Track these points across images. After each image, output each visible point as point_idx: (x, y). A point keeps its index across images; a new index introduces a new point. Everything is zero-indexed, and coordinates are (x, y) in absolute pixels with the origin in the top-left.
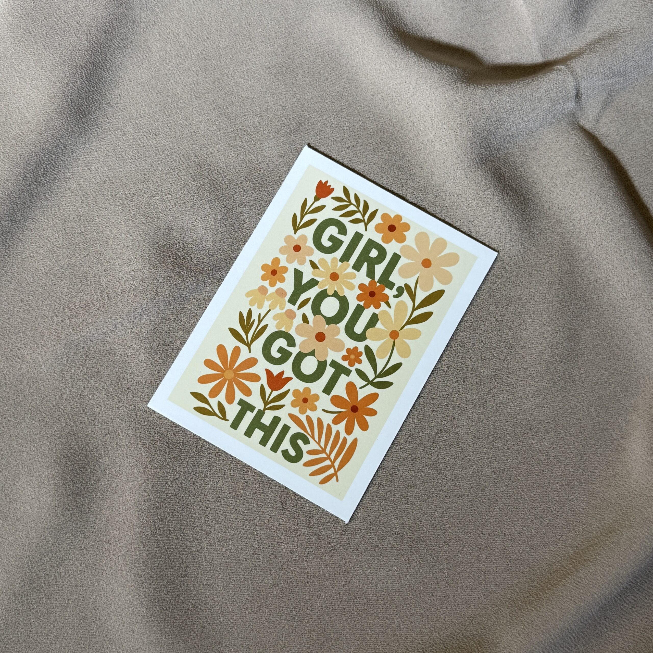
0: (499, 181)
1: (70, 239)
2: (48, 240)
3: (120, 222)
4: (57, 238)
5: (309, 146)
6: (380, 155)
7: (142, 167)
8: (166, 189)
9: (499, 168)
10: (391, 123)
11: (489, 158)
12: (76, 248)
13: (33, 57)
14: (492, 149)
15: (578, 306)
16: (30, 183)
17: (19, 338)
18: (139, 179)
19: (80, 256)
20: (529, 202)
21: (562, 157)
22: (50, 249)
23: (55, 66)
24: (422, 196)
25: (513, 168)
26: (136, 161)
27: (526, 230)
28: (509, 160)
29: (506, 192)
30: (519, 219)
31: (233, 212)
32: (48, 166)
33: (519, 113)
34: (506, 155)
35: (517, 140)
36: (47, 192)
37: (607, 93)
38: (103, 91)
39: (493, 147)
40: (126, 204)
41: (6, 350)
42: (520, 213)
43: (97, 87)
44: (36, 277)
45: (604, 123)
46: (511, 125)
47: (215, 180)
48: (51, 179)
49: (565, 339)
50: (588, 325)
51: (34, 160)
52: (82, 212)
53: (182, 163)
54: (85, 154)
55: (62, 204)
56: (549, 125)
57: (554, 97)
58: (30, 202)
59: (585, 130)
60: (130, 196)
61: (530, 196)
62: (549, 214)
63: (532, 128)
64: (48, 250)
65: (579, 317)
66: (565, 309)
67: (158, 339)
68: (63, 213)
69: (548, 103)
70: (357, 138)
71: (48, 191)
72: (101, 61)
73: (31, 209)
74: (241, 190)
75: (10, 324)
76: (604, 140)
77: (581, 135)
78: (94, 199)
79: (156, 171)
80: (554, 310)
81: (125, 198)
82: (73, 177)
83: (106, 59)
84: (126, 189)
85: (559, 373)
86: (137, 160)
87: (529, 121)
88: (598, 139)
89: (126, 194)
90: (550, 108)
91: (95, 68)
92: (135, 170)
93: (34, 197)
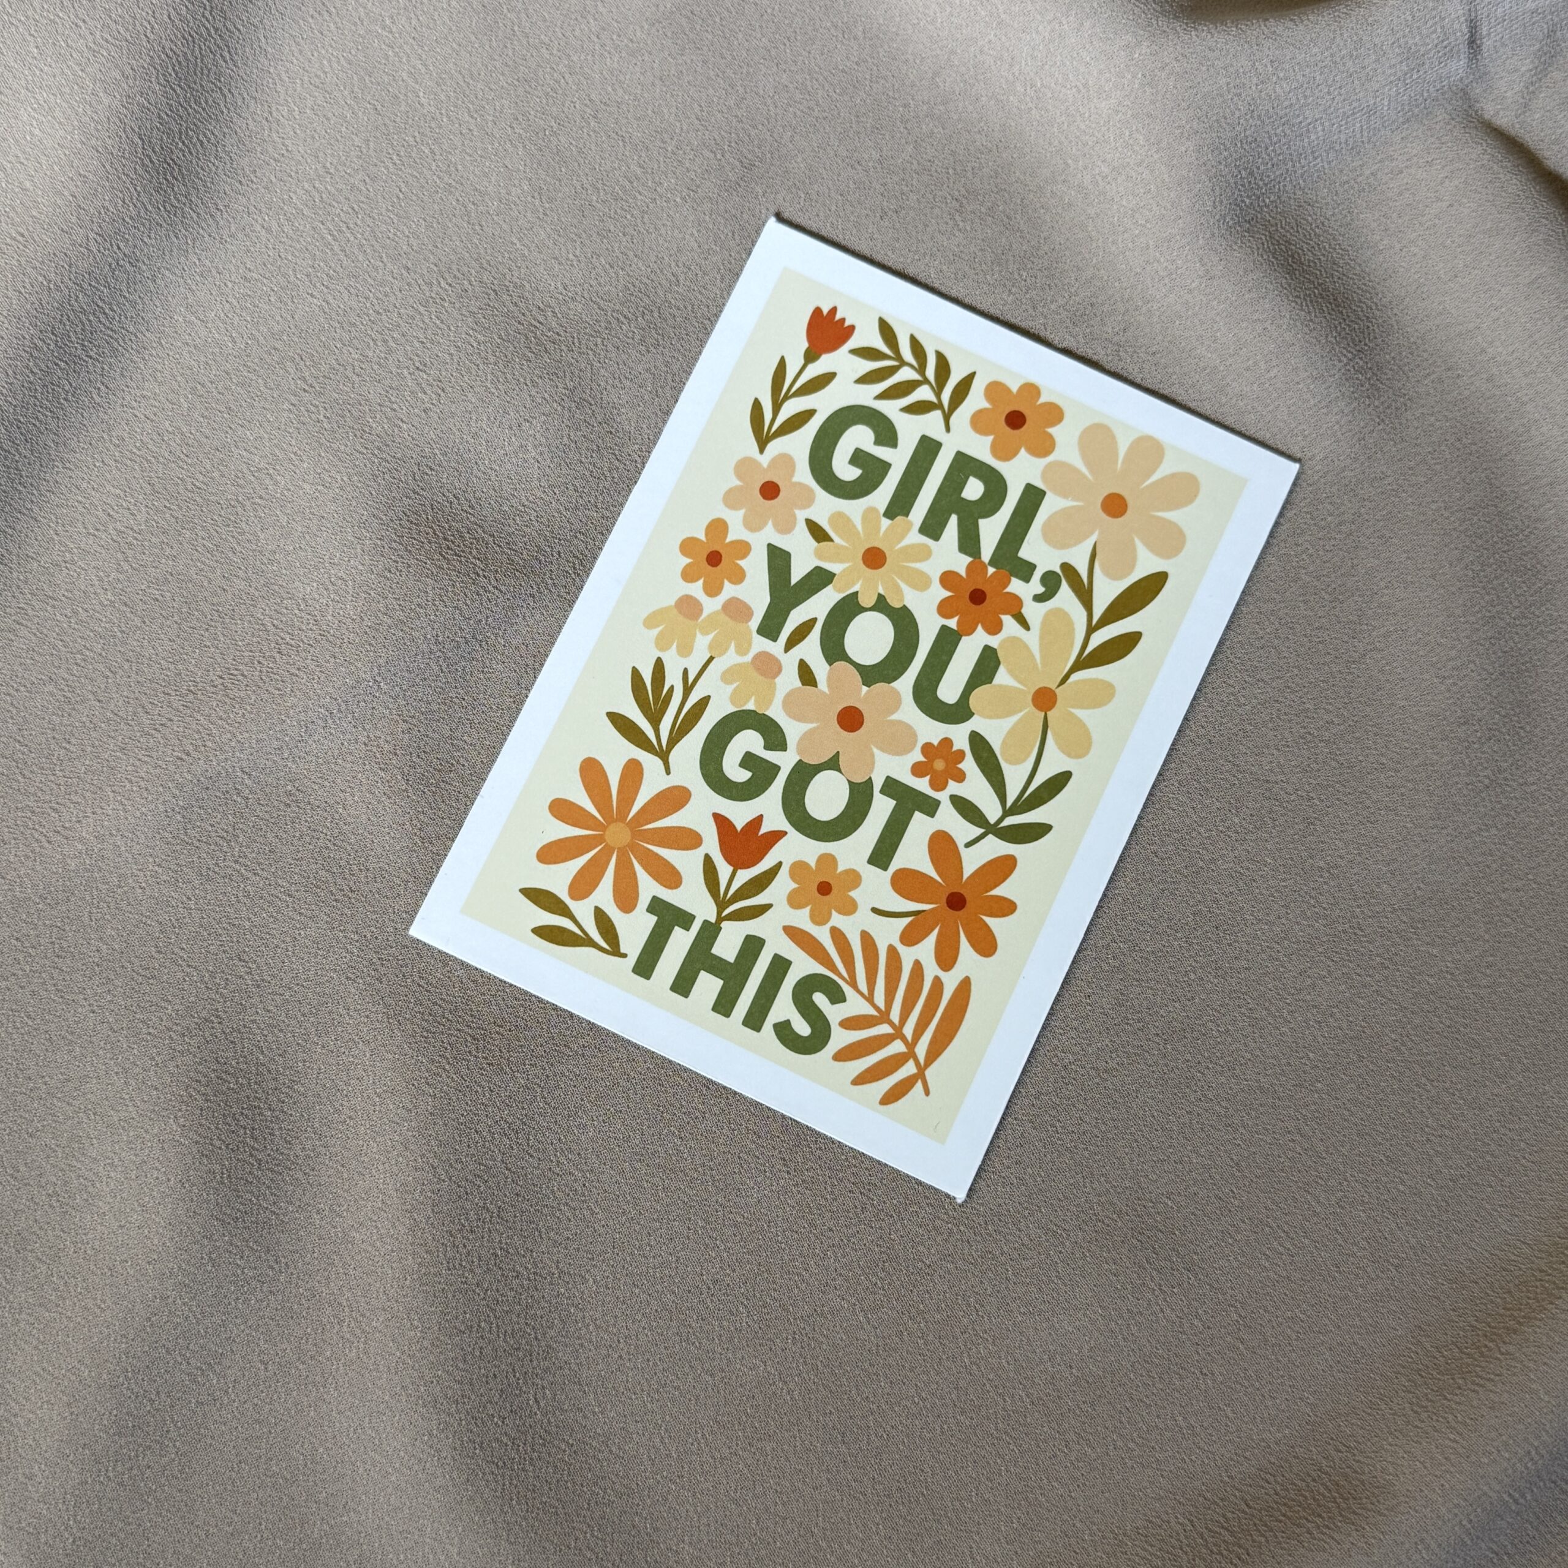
0: (1291, 272)
1: (165, 507)
2: (109, 514)
3: (295, 454)
4: (131, 507)
5: (780, 218)
6: (968, 228)
7: (342, 306)
8: (411, 359)
9: (1286, 242)
10: (989, 144)
11: (1259, 216)
12: (184, 531)
13: (33, 32)
14: (1264, 191)
15: (1520, 587)
16: (50, 365)
17: (52, 778)
18: (337, 336)
19: (196, 550)
20: (1370, 325)
21: (1448, 203)
22: (115, 538)
23: (94, 51)
24: (1088, 330)
25: (1322, 238)
26: (326, 290)
27: (1369, 398)
28: (1310, 218)
29: (1311, 301)
30: (1349, 370)
31: (594, 407)
32: (91, 318)
33: (1329, 93)
34: (1300, 206)
35: (1326, 166)
36: (95, 388)
37: (1546, 31)
38: (222, 112)
39: (1266, 185)
40: (309, 406)
41: (20, 814)
42: (1350, 355)
43: (206, 102)
44: (85, 614)
45: (1542, 112)
46: (1309, 124)
47: (538, 325)
48: (103, 353)
49: (1493, 677)
50: (1551, 637)
51: (55, 304)
52: (191, 433)
53: (447, 287)
54: (189, 281)
55: (136, 416)
56: (1404, 123)
57: (1416, 45)
58: (53, 417)
59: (1496, 129)
60: (315, 384)
61: (1371, 309)
62: (1425, 355)
63: (1361, 132)
64: (110, 541)
65: (1526, 618)
66: (1487, 598)
67: (422, 755)
68: (141, 440)
69: (1401, 62)
70: (905, 189)
71: (99, 385)
72: (213, 32)
73: (55, 434)
74: (610, 347)
75: (26, 742)
76: (1547, 154)
77: (1489, 141)
78: (219, 397)
79: (378, 313)
80: (1460, 602)
81: (305, 390)
82: (161, 344)
83: (224, 26)
84: (305, 365)
85: (1486, 768)
86: (327, 288)
87: (1354, 114)
88: (1532, 153)
89: (305, 380)
90: (1406, 74)
91: (197, 49)
92: (325, 313)
93: (62, 401)
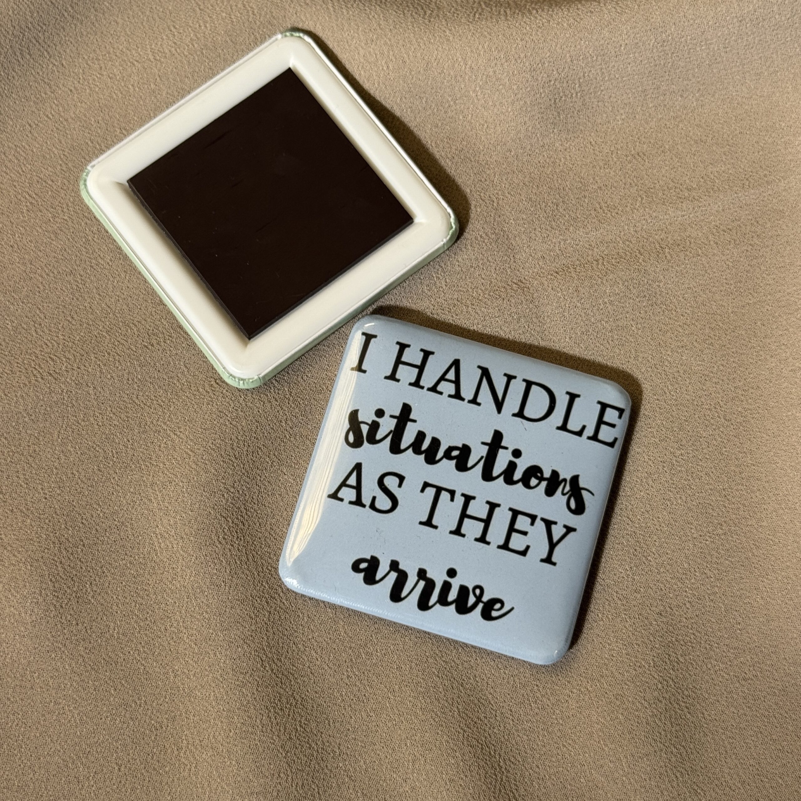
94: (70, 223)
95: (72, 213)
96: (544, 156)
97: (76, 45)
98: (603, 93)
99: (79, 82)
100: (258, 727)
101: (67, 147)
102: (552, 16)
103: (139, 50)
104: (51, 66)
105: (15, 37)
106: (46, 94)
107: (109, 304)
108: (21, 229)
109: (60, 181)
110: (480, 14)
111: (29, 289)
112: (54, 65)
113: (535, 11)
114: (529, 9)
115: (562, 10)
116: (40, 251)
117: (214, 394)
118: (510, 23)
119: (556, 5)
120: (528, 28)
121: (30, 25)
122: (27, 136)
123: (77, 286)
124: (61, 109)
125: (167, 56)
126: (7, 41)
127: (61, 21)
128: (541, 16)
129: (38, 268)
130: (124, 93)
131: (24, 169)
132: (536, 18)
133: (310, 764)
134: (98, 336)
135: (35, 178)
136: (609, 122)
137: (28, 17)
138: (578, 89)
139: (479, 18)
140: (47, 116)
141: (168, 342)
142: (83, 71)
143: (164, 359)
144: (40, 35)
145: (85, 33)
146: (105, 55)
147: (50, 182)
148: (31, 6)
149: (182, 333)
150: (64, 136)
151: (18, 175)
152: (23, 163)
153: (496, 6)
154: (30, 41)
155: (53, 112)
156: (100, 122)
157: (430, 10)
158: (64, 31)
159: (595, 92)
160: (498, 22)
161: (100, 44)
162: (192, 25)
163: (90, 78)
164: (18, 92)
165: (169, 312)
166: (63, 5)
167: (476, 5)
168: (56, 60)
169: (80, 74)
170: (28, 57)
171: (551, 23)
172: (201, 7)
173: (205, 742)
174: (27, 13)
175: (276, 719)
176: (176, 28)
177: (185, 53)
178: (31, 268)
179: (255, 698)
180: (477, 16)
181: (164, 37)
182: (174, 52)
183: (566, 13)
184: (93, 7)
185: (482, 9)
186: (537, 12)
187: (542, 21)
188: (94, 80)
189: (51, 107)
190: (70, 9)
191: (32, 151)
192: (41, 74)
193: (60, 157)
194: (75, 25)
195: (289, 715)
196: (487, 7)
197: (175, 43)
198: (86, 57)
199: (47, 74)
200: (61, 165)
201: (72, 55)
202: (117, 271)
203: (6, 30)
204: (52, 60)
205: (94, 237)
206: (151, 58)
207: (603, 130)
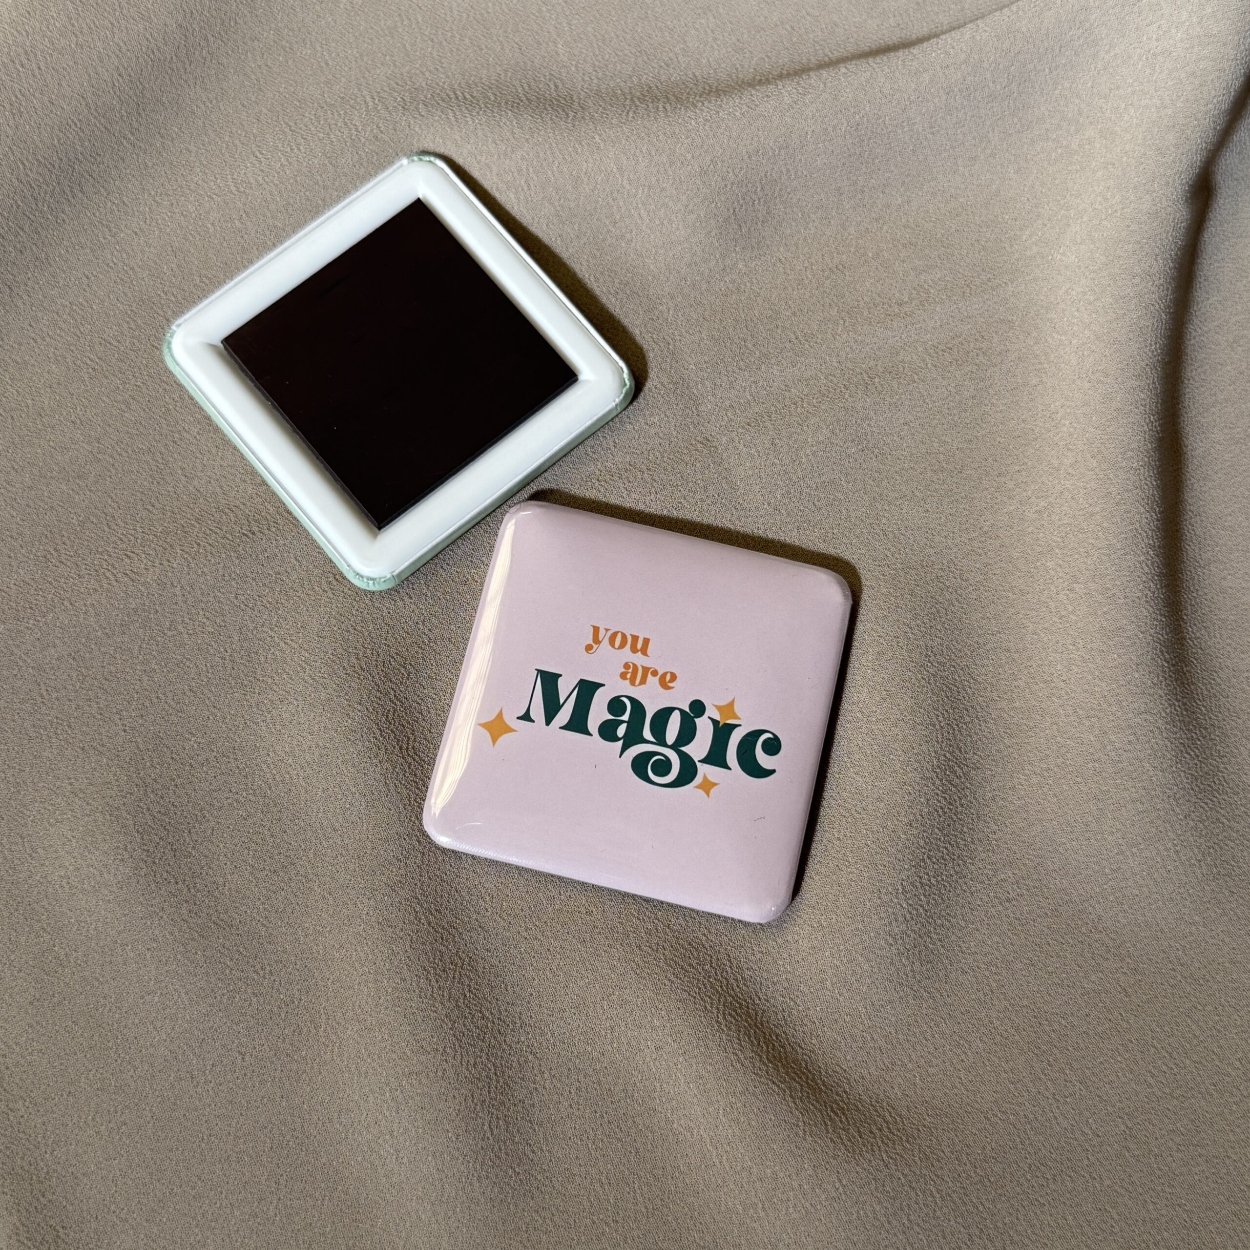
94: (144, 390)
95: (147, 377)
96: (725, 282)
97: (139, 179)
98: (790, 196)
99: (145, 222)
100: (414, 991)
101: (135, 301)
102: (721, 106)
103: (219, 181)
104: (109, 204)
105: (63, 172)
106: (104, 238)
107: (198, 486)
108: (84, 400)
109: (128, 341)
110: (635, 113)
111: (98, 473)
112: (114, 203)
113: (700, 104)
114: (693, 102)
115: (733, 98)
116: (109, 425)
117: (334, 594)
118: (671, 119)
119: (725, 95)
120: (693, 123)
121: (80, 157)
122: (84, 290)
123: (157, 466)
124: (124, 255)
125: (253, 186)
126: (54, 177)
127: (119, 150)
128: (708, 108)
129: (108, 448)
130: (202, 233)
131: (82, 330)
132: (702, 110)
133: (484, 1037)
134: (185, 525)
135: (97, 340)
136: (799, 232)
137: (78, 147)
138: (760, 194)
139: (633, 117)
140: (108, 265)
141: (274, 529)
142: (150, 208)
143: (268, 550)
144: (94, 167)
145: (150, 164)
146: (176, 190)
147: (115, 344)
148: (81, 134)
149: (291, 519)
150: (130, 288)
151: (76, 338)
152: (81, 323)
153: (652, 102)
154: (82, 175)
155: (114, 260)
156: (175, 269)
157: (573, 111)
158: (124, 162)
159: (781, 196)
160: (656, 119)
161: (170, 177)
162: (282, 149)
163: (158, 217)
164: (70, 238)
165: (274, 494)
166: (120, 131)
167: (628, 102)
168: (116, 198)
169: (147, 214)
170: (80, 195)
171: (721, 114)
172: (293, 128)
173: (350, 1014)
174: (76, 142)
175: (437, 982)
176: (263, 154)
177: (275, 182)
178: (98, 447)
179: (408, 957)
180: (631, 114)
181: (249, 165)
182: (261, 181)
183: (737, 101)
184: (159, 133)
185: (636, 106)
186: (703, 104)
187: (710, 114)
188: (164, 219)
189: (112, 254)
190: (129, 136)
191: (92, 308)
192: (97, 214)
193: (126, 313)
194: (137, 155)
195: (454, 978)
196: (642, 103)
197: (262, 171)
198: (153, 193)
199: (106, 215)
200: (128, 323)
201: (136, 191)
202: (207, 446)
203: (50, 163)
204: (110, 197)
205: (176, 406)
206: (233, 189)
207: (793, 242)
